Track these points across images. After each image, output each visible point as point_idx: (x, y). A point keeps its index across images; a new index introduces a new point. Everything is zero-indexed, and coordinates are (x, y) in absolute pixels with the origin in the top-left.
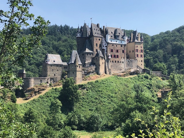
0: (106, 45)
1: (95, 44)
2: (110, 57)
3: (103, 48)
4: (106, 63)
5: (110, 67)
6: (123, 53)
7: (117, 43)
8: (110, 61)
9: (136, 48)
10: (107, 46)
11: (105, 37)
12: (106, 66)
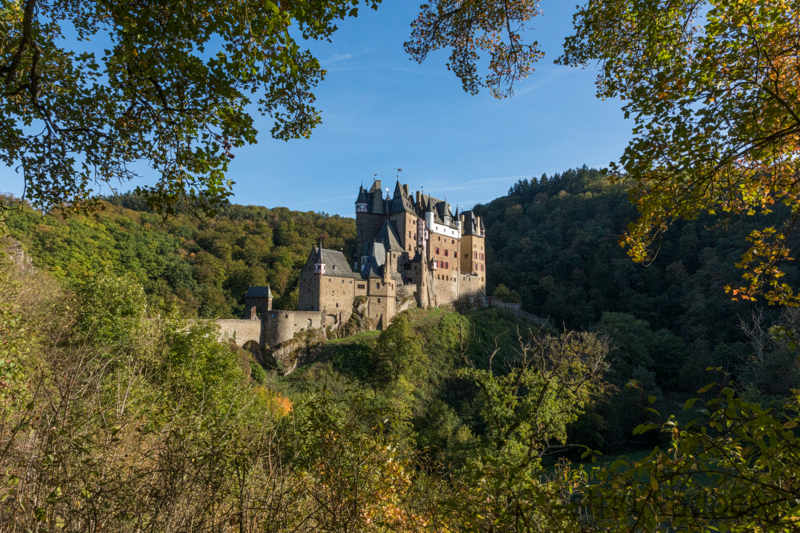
0: (427, 237)
1: (407, 233)
2: (435, 267)
3: (420, 243)
4: (428, 280)
6: (455, 259)
7: (446, 233)
8: (434, 276)
9: (473, 250)
10: (428, 240)
11: (423, 217)
12: (429, 286)
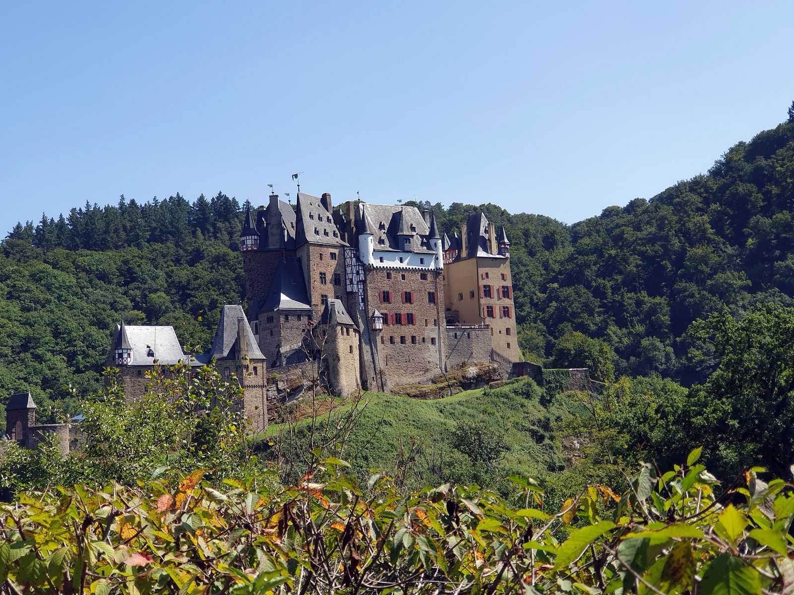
0: (362, 277)
1: (315, 276)
2: (379, 325)
3: (349, 289)
4: (366, 348)
5: (381, 364)
6: (432, 305)
7: (404, 265)
8: (379, 339)
9: (482, 283)
10: (364, 282)
11: (355, 245)
12: (365, 358)
